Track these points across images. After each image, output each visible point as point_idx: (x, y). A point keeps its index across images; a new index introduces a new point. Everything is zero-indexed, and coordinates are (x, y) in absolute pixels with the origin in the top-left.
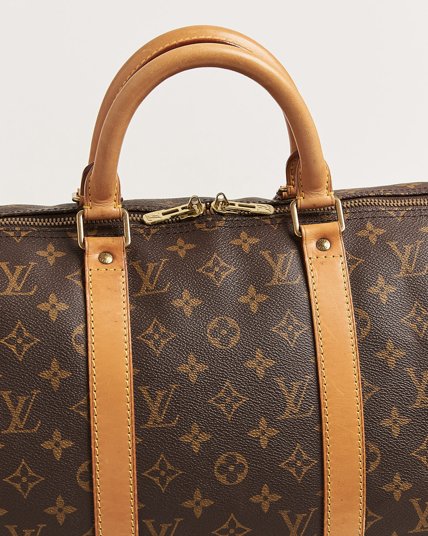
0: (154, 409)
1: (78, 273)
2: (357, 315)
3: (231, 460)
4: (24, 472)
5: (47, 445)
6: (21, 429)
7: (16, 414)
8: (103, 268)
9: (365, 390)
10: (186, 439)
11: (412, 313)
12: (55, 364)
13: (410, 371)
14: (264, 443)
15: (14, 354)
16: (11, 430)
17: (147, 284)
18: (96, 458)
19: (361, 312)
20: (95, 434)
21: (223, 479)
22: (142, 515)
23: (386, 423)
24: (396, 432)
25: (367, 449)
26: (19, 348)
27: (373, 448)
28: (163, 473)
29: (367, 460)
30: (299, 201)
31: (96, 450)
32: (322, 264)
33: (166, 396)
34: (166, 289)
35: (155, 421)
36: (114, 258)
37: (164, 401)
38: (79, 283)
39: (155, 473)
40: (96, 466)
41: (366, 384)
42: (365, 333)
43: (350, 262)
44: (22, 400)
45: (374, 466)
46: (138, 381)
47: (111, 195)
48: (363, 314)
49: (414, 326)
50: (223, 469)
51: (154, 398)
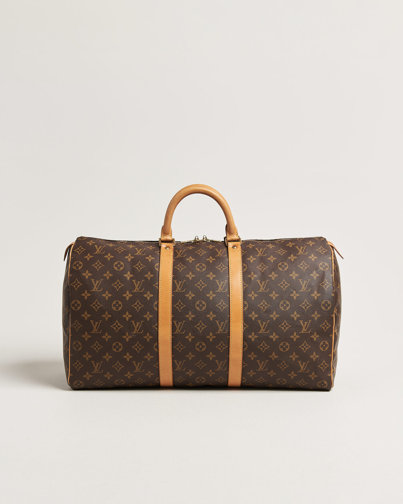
0: (178, 286)
1: (159, 251)
2: (243, 265)
3: (201, 303)
4: (138, 304)
5: (145, 296)
6: (138, 291)
7: (137, 286)
8: (166, 250)
9: (244, 286)
10: (187, 295)
11: (260, 266)
12: (149, 273)
13: (258, 281)
14: (211, 298)
15: (137, 270)
16: (135, 291)
17: (179, 254)
18: (160, 300)
19: (244, 264)
20: (160, 293)
21: (198, 309)
22: (173, 319)
23: (250, 295)
24: (253, 298)
25: (244, 303)
26: (139, 268)
27: (246, 303)
28: (180, 306)
29: (244, 306)
30: (228, 238)
31: (160, 298)
32: (233, 252)
33: (182, 283)
34: (184, 256)
35: (178, 290)
36: (169, 248)
37: (181, 284)
38: (159, 254)
39: (178, 306)
40: (160, 302)
41: (244, 284)
42: (245, 270)
43: (242, 252)
44: (139, 282)
45: (246, 308)
46: (174, 279)
47: (169, 233)
48: (245, 265)
49: (261, 269)
50: (198, 305)
51: (178, 283)
